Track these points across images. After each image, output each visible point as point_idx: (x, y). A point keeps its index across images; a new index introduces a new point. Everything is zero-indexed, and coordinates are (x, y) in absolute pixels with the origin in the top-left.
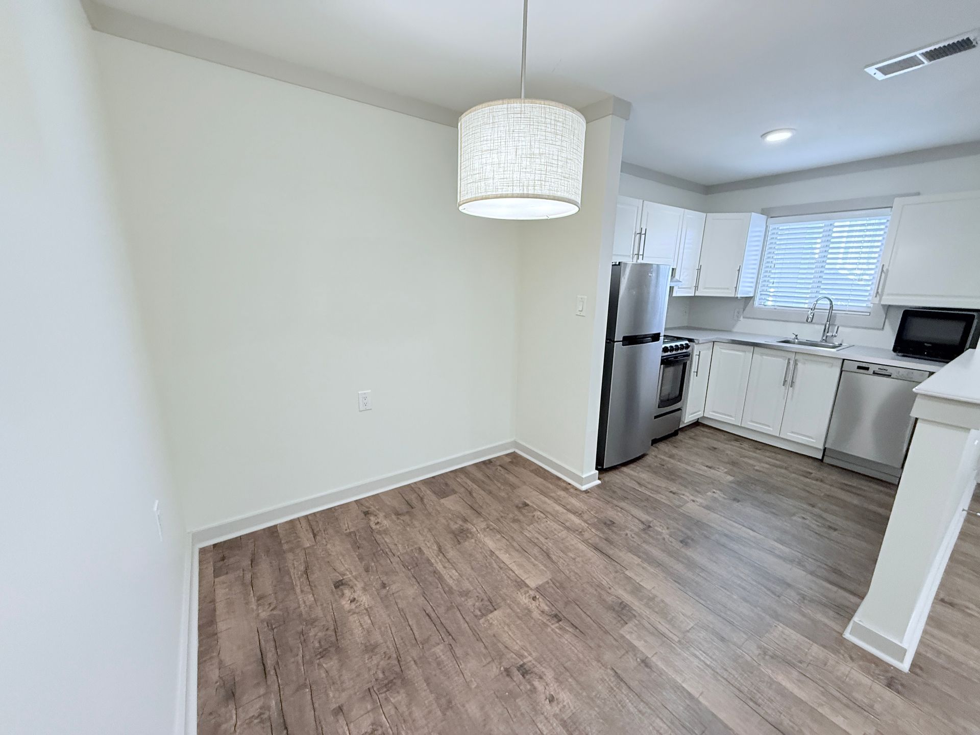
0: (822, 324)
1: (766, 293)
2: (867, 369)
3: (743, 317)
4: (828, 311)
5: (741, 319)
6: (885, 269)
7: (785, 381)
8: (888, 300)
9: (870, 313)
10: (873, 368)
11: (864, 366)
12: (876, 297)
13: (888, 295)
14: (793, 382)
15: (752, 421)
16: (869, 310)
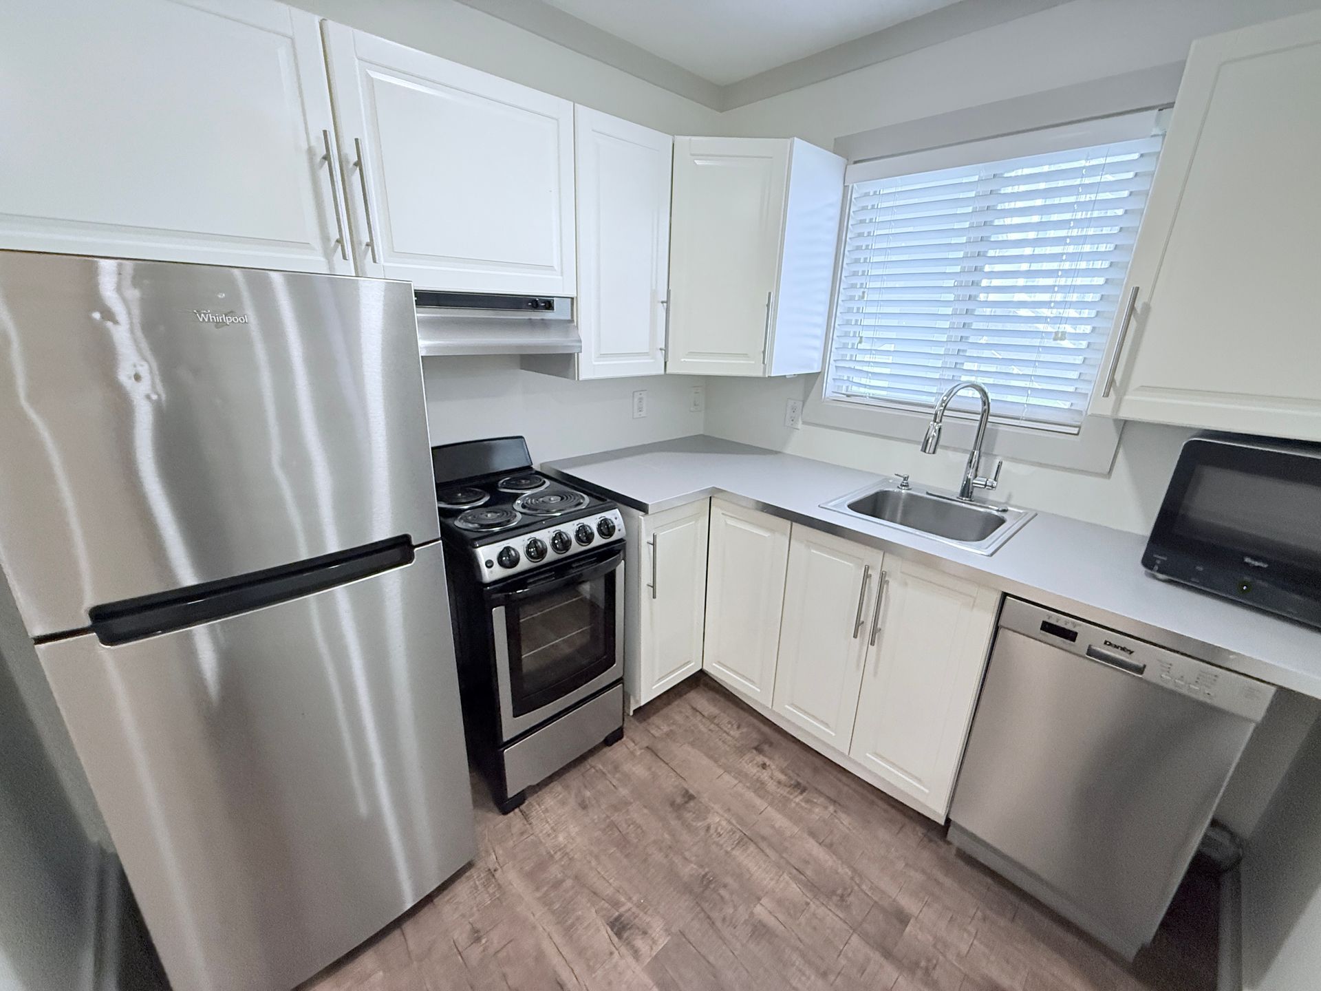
0: (965, 451)
1: (852, 365)
2: (1070, 636)
3: (804, 423)
4: (979, 417)
5: (800, 425)
6: (1139, 305)
7: (859, 624)
8: (1137, 407)
9: (1079, 427)
10: (1088, 637)
11: (1061, 624)
12: (1107, 395)
13: (1144, 388)
14: (875, 631)
15: (792, 705)
16: (1076, 419)
